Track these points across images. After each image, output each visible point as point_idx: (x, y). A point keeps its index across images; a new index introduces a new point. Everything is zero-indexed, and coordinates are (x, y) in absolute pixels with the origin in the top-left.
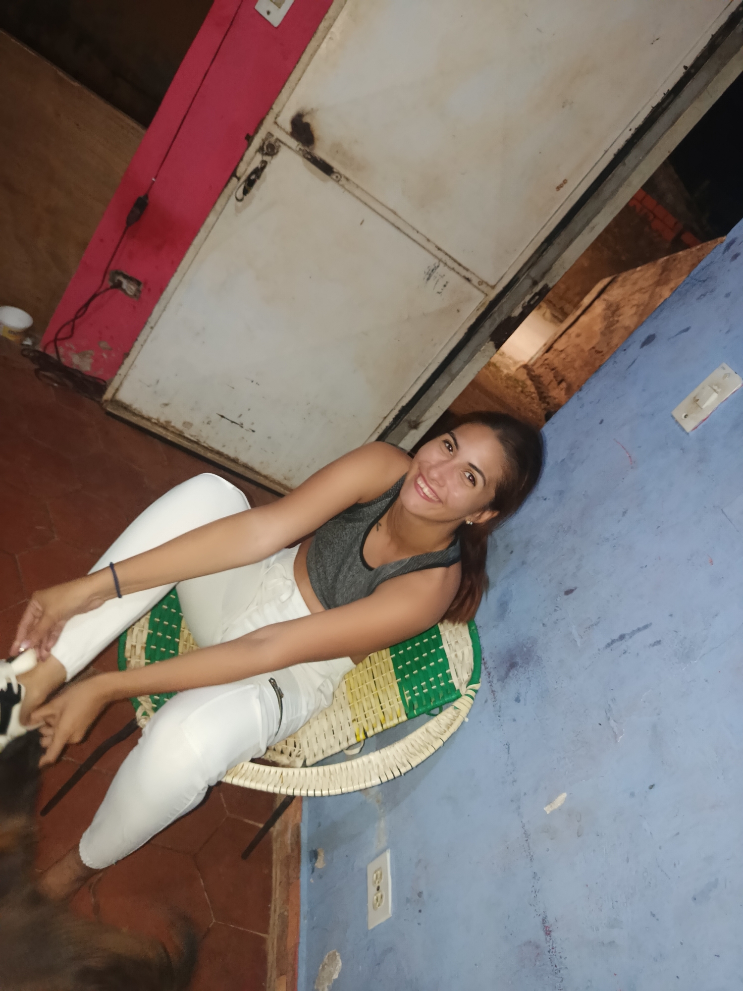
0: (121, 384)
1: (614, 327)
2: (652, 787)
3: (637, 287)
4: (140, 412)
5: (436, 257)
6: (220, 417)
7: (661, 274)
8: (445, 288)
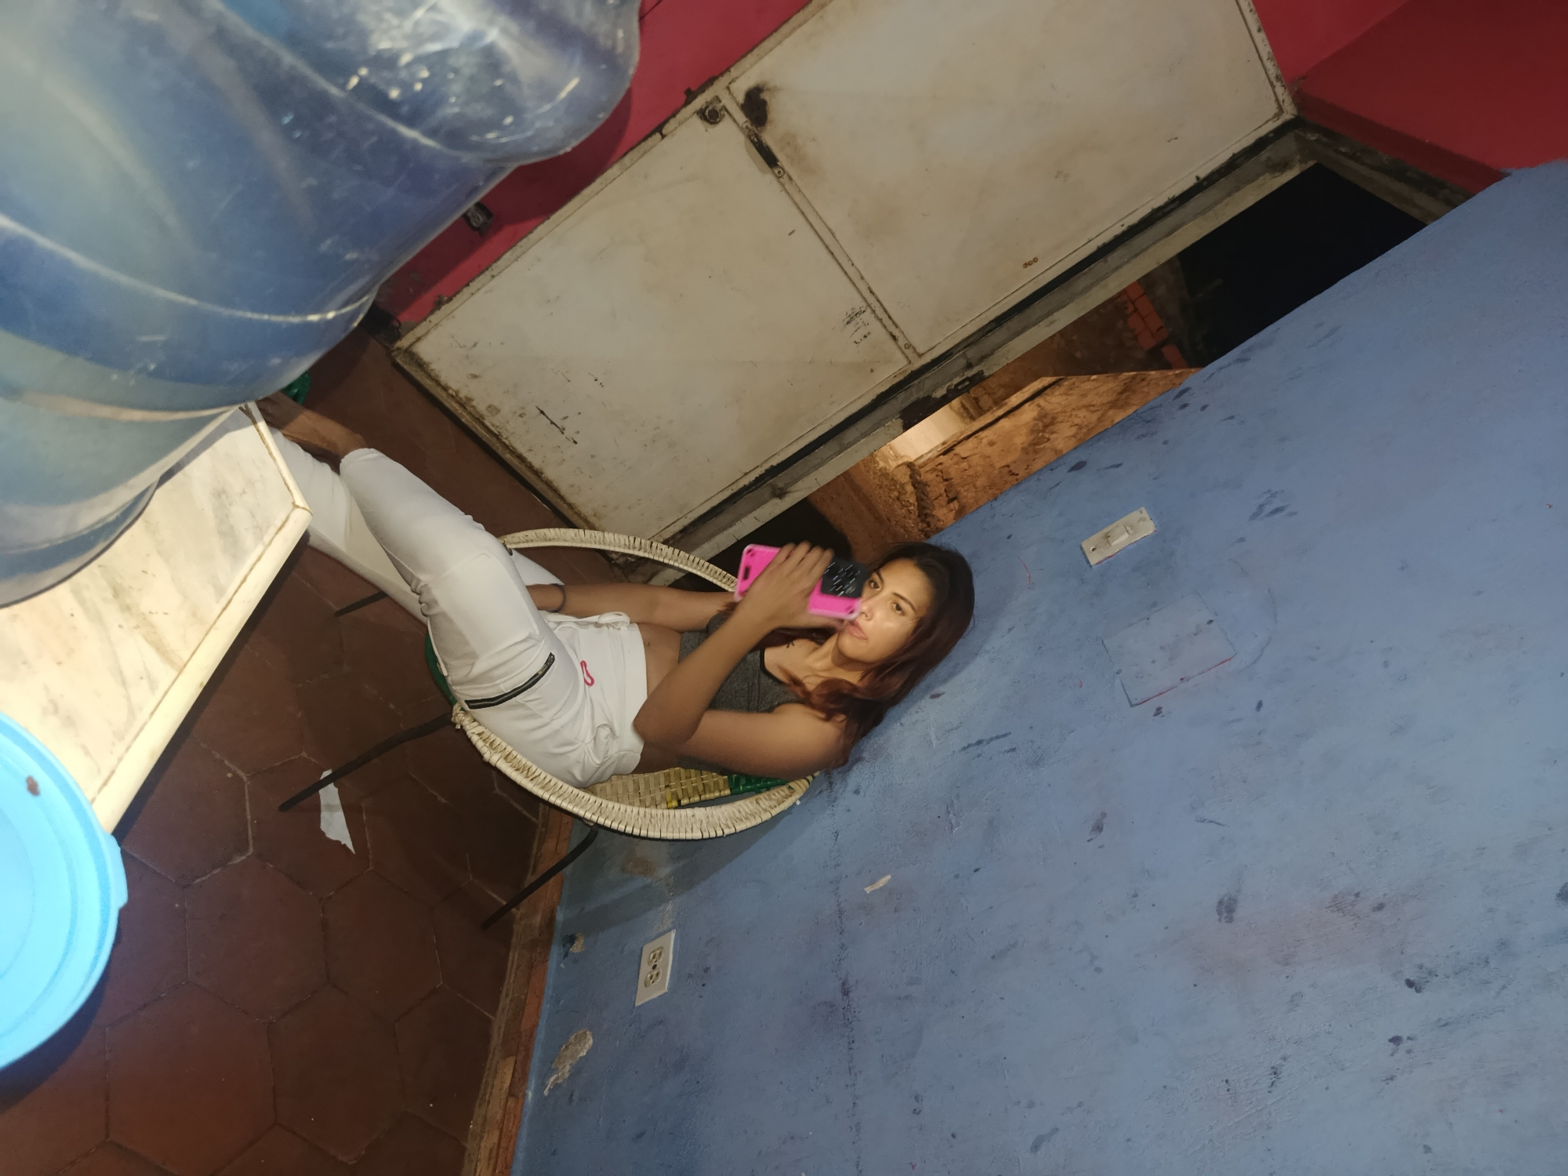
0: (428, 332)
1: (1042, 446)
2: (976, 870)
3: (1085, 402)
4: (437, 376)
5: (865, 300)
6: (539, 412)
7: (1121, 393)
8: (865, 340)
